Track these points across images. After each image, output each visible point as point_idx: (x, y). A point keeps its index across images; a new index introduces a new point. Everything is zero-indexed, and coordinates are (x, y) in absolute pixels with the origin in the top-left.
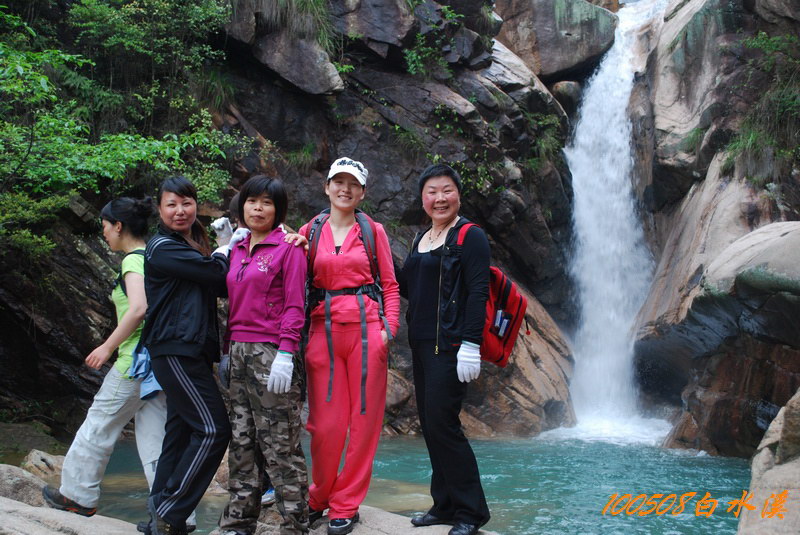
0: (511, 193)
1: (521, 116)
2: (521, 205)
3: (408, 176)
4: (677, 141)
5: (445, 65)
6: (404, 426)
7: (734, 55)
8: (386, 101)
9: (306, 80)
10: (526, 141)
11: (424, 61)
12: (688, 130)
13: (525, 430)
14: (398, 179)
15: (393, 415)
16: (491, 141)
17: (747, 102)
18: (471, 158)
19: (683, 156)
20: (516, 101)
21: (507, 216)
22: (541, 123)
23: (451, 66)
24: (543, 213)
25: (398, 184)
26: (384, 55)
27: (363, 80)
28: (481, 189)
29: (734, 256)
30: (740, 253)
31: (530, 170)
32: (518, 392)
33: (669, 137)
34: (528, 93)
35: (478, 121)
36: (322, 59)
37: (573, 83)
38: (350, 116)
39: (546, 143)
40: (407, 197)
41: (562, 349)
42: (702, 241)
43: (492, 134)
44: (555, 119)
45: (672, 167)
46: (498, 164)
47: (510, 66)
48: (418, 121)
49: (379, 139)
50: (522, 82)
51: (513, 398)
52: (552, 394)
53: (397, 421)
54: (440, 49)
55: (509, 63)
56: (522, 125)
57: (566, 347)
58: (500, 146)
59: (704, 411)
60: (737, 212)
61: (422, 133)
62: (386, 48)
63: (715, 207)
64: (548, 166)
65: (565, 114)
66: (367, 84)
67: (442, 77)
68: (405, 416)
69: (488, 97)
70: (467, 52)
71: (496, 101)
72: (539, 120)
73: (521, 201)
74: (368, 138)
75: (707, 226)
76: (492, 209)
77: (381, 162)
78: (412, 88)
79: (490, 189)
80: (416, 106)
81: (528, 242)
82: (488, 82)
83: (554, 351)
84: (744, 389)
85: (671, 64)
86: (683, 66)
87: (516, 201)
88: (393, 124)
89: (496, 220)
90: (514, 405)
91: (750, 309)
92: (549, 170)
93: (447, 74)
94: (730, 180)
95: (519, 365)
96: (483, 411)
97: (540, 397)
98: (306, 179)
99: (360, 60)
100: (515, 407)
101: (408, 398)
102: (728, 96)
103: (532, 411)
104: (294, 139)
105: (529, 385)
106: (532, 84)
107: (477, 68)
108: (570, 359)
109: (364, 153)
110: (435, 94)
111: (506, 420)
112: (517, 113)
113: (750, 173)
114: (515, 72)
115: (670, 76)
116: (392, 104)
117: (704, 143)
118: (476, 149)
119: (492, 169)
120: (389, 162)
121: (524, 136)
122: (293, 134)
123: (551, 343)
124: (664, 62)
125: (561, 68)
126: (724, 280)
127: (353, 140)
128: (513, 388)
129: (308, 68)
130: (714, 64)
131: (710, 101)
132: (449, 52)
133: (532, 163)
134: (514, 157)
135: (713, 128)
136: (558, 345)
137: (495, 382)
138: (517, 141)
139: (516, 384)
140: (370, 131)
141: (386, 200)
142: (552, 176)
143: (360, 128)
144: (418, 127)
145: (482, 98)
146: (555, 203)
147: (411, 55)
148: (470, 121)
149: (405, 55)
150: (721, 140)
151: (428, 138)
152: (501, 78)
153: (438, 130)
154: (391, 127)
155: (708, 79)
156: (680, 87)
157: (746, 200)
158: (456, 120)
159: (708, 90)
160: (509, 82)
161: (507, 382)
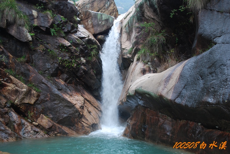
0: (83, 67)
1: (85, 46)
2: (86, 70)
3: (52, 64)
4: (127, 51)
5: (63, 32)
6: (52, 134)
7: (140, 28)
8: (46, 43)
9: (21, 38)
10: (87, 52)
11: (56, 31)
12: (130, 48)
13: (86, 133)
14: (50, 64)
15: (48, 131)
16: (76, 53)
17: (143, 41)
18: (70, 58)
19: (128, 55)
20: (84, 42)
21: (81, 73)
22: (92, 47)
23: (65, 33)
24: (93, 72)
25: (49, 66)
26: (45, 30)
27: (39, 37)
28: (73, 66)
29: (136, 84)
30: (138, 83)
31: (89, 60)
32: (84, 122)
33: (125, 50)
34: (87, 39)
35: (72, 48)
36: (26, 32)
37: (103, 36)
38: (36, 47)
39: (93, 53)
40: (52, 69)
41: (98, 108)
42: (131, 79)
43: (77, 51)
44: (96, 46)
45: (126, 58)
46: (79, 59)
47: (82, 32)
48: (55, 48)
49: (44, 54)
50: (86, 37)
51: (82, 124)
52: (94, 122)
53: (50, 133)
54: (61, 28)
55: (82, 31)
56: (86, 48)
57: (99, 108)
58: (79, 54)
59: (130, 126)
60: (140, 71)
61: (56, 51)
62: (45, 28)
63: (135, 69)
64: (94, 59)
65: (99, 44)
66: (41, 38)
67: (62, 36)
68: (52, 131)
69: (76, 41)
70: (70, 29)
71: (78, 42)
72: (91, 47)
73: (86, 69)
74: (41, 53)
75: (132, 75)
76: (77, 71)
77: (45, 60)
78: (53, 39)
79: (76, 66)
80: (54, 44)
81: (89, 80)
82: (76, 37)
83: (96, 109)
84: (139, 120)
85: (125, 31)
86: (128, 31)
87: (84, 69)
88: (48, 49)
89: (79, 74)
90: (83, 126)
91: (139, 99)
92: (94, 60)
93: (64, 35)
94: (139, 62)
95: (84, 114)
96: (74, 128)
97: (90, 123)
98: (23, 65)
99: (39, 32)
100: (83, 127)
101: (52, 126)
102: (138, 39)
103: (88, 127)
104: (20, 54)
105: (87, 120)
106: (89, 37)
107: (73, 33)
108: (101, 111)
109: (40, 57)
110: (60, 41)
111: (80, 130)
112: (84, 45)
113: (143, 60)
114: (84, 34)
115: (125, 34)
116: (48, 44)
117: (133, 52)
118: (72, 55)
119: (77, 60)
120: (47, 60)
121: (86, 51)
122: (19, 53)
123: (95, 107)
124: (124, 30)
125: (100, 32)
126: (133, 91)
127: (37, 54)
128: (82, 121)
129: (22, 35)
130: (135, 31)
131: (134, 40)
132: (65, 29)
133: (89, 58)
134: (84, 57)
135: (135, 48)
136: (97, 107)
137: (77, 120)
138: (85, 52)
139: (83, 120)
140: (42, 51)
141: (46, 70)
142: (96, 61)
143: (39, 51)
144: (55, 50)
145: (74, 41)
146: (97, 69)
147: (52, 30)
148: (69, 48)
149: (51, 30)
150: (137, 51)
151: (58, 53)
152: (80, 36)
153: (60, 50)
154: (47, 50)
155: (134, 34)
156: (128, 37)
157: (142, 67)
158: (65, 48)
159: (134, 38)
160: (82, 36)
161: (81, 120)
